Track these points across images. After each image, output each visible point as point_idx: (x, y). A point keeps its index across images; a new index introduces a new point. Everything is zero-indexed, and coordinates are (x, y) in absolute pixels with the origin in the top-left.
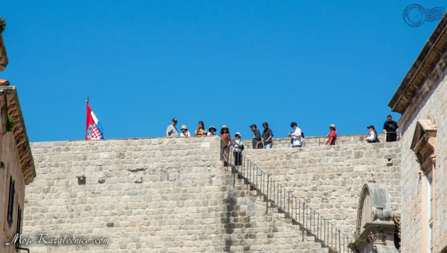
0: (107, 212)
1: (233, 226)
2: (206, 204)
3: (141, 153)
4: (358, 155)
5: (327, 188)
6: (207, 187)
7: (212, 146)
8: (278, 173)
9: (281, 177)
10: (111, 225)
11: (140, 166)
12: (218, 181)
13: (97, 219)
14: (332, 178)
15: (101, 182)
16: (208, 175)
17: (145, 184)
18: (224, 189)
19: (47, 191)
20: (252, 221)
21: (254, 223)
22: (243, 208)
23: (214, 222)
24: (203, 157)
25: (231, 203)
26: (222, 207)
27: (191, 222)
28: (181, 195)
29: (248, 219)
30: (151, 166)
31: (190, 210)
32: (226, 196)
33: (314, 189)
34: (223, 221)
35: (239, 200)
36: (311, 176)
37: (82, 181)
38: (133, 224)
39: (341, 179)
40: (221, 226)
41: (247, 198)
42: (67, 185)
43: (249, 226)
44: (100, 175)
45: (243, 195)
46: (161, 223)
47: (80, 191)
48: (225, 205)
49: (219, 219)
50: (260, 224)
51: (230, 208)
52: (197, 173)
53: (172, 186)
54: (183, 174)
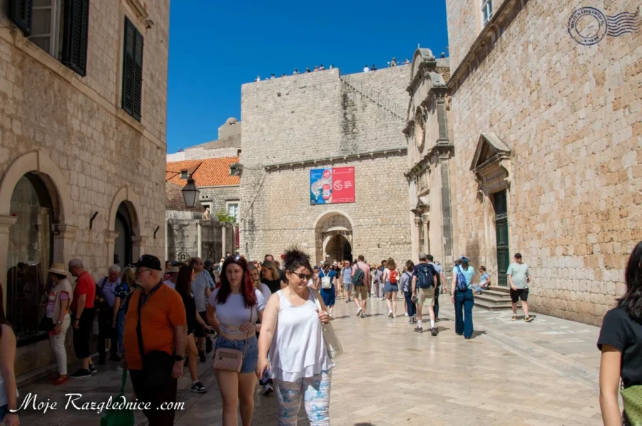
0: (290, 107)
1: (347, 107)
2: (334, 98)
3: (303, 80)
4: (401, 70)
5: (388, 87)
6: (334, 91)
7: (335, 72)
8: (365, 83)
9: (367, 85)
10: (293, 112)
11: (304, 85)
12: (339, 88)
13: (286, 110)
14: (390, 82)
15: (287, 94)
16: (334, 85)
17: (306, 93)
18: (342, 91)
19: (265, 101)
20: (355, 103)
21: (356, 105)
22: (351, 98)
23: (338, 106)
24: (332, 78)
25: (345, 97)
26: (341, 99)
27: (327, 107)
28: (322, 96)
29: (353, 103)
30: (309, 84)
31: (327, 102)
32: (343, 94)
33: (382, 88)
34: (342, 105)
35: (349, 95)
36: (380, 83)
37: (279, 95)
38: (302, 111)
39: (394, 82)
40: (341, 107)
41: (352, 94)
42: (273, 98)
43: (354, 106)
44: (287, 92)
45: (350, 92)
46: (315, 109)
47: (279, 99)
48: (342, 98)
49: (340, 104)
50: (359, 104)
51: (344, 99)
52: (329, 85)
53: (318, 92)
54: (323, 86)
